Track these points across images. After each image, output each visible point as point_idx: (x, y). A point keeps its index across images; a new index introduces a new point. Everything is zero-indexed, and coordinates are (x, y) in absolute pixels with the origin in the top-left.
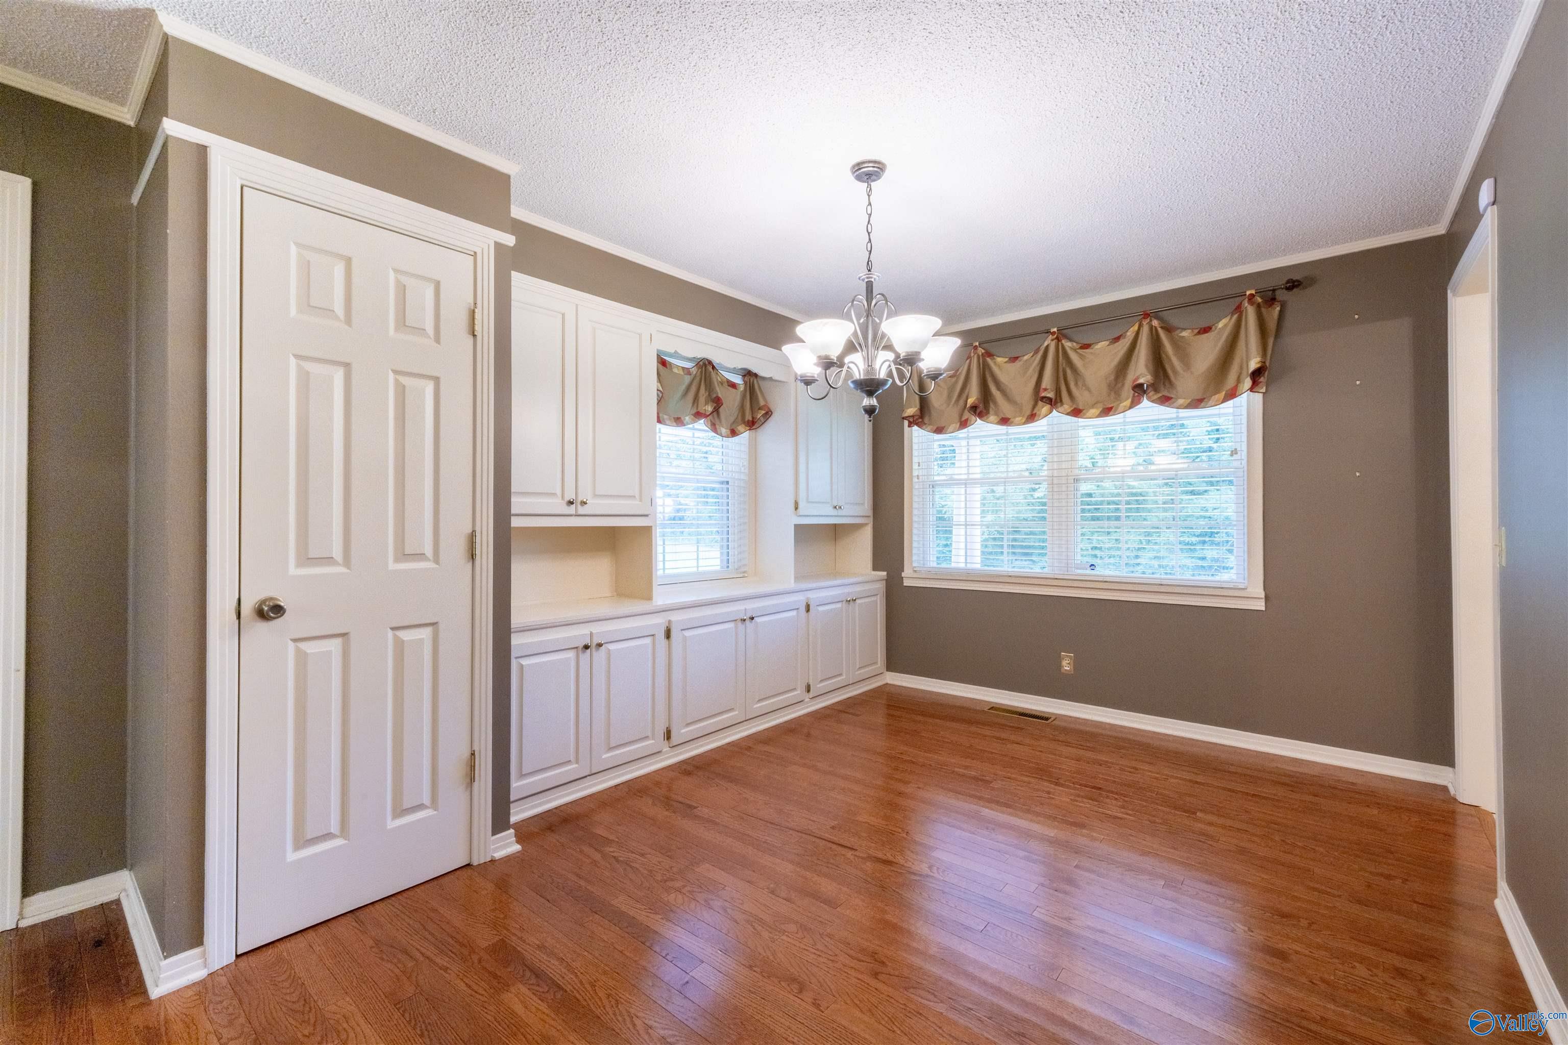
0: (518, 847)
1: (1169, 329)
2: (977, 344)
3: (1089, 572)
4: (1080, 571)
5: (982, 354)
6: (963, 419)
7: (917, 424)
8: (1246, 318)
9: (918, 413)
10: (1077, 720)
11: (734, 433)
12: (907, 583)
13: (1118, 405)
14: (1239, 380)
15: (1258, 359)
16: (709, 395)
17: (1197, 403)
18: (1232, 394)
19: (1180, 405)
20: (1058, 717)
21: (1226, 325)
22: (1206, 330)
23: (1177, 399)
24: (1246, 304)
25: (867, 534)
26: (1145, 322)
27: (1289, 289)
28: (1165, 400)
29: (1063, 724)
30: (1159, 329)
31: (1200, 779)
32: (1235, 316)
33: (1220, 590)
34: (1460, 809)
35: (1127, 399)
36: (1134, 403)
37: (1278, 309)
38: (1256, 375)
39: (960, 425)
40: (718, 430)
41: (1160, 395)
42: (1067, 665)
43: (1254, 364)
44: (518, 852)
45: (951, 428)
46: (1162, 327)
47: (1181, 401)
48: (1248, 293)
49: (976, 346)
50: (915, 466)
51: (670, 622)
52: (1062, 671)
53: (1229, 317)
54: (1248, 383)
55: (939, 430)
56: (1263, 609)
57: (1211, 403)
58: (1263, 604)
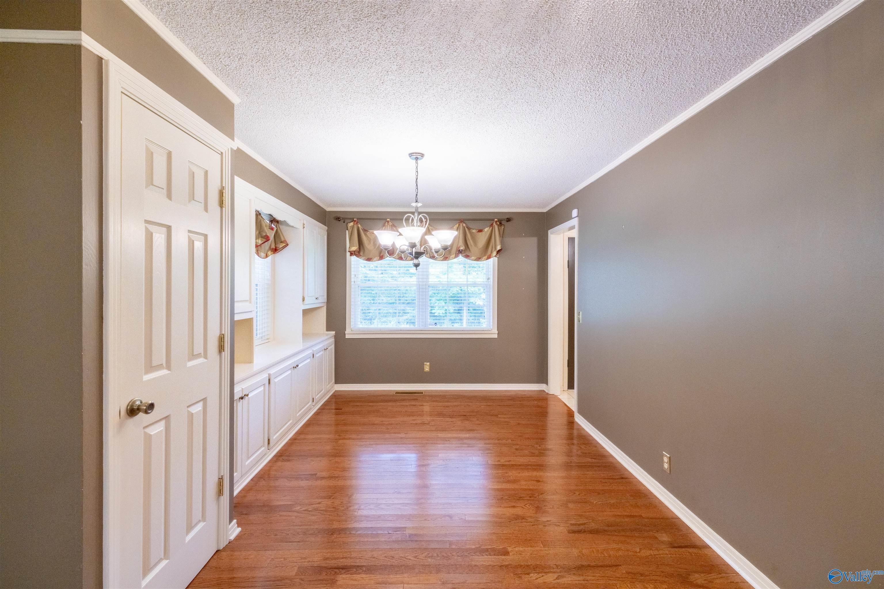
0: (239, 529)
1: (469, 229)
2: (389, 220)
3: (434, 326)
4: (430, 326)
5: (391, 225)
6: (381, 255)
7: (356, 255)
8: (494, 229)
9: (358, 250)
10: (432, 391)
11: (267, 256)
12: (347, 337)
13: (450, 256)
14: (492, 252)
15: (500, 246)
16: (259, 233)
17: (478, 259)
18: (489, 257)
19: (473, 259)
20: (426, 391)
21: (488, 231)
22: (480, 231)
23: (471, 257)
24: (494, 224)
25: (324, 310)
26: (461, 225)
27: (507, 221)
28: (467, 256)
29: (428, 394)
30: (466, 228)
31: (489, 404)
32: (491, 228)
33: (483, 331)
34: (549, 396)
35: (453, 255)
36: (456, 256)
37: (503, 227)
38: (499, 252)
39: (380, 258)
40: (259, 254)
41: (465, 254)
42: (427, 368)
43: (499, 248)
44: (240, 532)
45: (375, 259)
46: (467, 227)
47: (473, 258)
48: (495, 220)
49: (388, 221)
50: (353, 276)
51: (269, 375)
52: (425, 371)
53: (489, 227)
54: (495, 253)
55: (369, 259)
56: (497, 337)
57: (483, 260)
58: (497, 336)
